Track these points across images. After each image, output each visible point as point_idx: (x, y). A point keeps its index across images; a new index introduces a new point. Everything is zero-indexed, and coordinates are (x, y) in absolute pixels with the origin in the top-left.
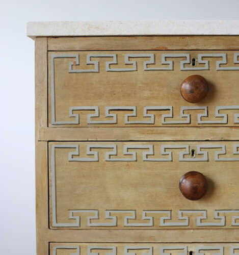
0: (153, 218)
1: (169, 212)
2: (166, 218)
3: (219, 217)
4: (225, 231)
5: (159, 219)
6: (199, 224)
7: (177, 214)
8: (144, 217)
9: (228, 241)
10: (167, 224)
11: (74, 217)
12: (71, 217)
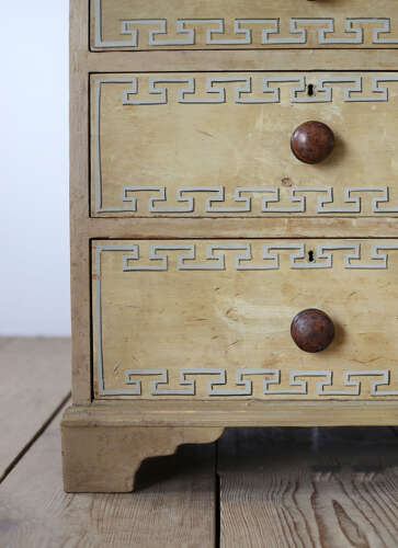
0: (251, 31)
1: (275, 22)
2: (271, 31)
3: (353, 30)
4: (363, 52)
5: (261, 33)
6: (322, 40)
7: (287, 25)
8: (236, 30)
9: (367, 68)
10: (272, 40)
11: (129, 32)
12: (124, 32)
